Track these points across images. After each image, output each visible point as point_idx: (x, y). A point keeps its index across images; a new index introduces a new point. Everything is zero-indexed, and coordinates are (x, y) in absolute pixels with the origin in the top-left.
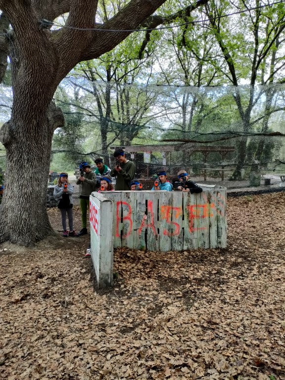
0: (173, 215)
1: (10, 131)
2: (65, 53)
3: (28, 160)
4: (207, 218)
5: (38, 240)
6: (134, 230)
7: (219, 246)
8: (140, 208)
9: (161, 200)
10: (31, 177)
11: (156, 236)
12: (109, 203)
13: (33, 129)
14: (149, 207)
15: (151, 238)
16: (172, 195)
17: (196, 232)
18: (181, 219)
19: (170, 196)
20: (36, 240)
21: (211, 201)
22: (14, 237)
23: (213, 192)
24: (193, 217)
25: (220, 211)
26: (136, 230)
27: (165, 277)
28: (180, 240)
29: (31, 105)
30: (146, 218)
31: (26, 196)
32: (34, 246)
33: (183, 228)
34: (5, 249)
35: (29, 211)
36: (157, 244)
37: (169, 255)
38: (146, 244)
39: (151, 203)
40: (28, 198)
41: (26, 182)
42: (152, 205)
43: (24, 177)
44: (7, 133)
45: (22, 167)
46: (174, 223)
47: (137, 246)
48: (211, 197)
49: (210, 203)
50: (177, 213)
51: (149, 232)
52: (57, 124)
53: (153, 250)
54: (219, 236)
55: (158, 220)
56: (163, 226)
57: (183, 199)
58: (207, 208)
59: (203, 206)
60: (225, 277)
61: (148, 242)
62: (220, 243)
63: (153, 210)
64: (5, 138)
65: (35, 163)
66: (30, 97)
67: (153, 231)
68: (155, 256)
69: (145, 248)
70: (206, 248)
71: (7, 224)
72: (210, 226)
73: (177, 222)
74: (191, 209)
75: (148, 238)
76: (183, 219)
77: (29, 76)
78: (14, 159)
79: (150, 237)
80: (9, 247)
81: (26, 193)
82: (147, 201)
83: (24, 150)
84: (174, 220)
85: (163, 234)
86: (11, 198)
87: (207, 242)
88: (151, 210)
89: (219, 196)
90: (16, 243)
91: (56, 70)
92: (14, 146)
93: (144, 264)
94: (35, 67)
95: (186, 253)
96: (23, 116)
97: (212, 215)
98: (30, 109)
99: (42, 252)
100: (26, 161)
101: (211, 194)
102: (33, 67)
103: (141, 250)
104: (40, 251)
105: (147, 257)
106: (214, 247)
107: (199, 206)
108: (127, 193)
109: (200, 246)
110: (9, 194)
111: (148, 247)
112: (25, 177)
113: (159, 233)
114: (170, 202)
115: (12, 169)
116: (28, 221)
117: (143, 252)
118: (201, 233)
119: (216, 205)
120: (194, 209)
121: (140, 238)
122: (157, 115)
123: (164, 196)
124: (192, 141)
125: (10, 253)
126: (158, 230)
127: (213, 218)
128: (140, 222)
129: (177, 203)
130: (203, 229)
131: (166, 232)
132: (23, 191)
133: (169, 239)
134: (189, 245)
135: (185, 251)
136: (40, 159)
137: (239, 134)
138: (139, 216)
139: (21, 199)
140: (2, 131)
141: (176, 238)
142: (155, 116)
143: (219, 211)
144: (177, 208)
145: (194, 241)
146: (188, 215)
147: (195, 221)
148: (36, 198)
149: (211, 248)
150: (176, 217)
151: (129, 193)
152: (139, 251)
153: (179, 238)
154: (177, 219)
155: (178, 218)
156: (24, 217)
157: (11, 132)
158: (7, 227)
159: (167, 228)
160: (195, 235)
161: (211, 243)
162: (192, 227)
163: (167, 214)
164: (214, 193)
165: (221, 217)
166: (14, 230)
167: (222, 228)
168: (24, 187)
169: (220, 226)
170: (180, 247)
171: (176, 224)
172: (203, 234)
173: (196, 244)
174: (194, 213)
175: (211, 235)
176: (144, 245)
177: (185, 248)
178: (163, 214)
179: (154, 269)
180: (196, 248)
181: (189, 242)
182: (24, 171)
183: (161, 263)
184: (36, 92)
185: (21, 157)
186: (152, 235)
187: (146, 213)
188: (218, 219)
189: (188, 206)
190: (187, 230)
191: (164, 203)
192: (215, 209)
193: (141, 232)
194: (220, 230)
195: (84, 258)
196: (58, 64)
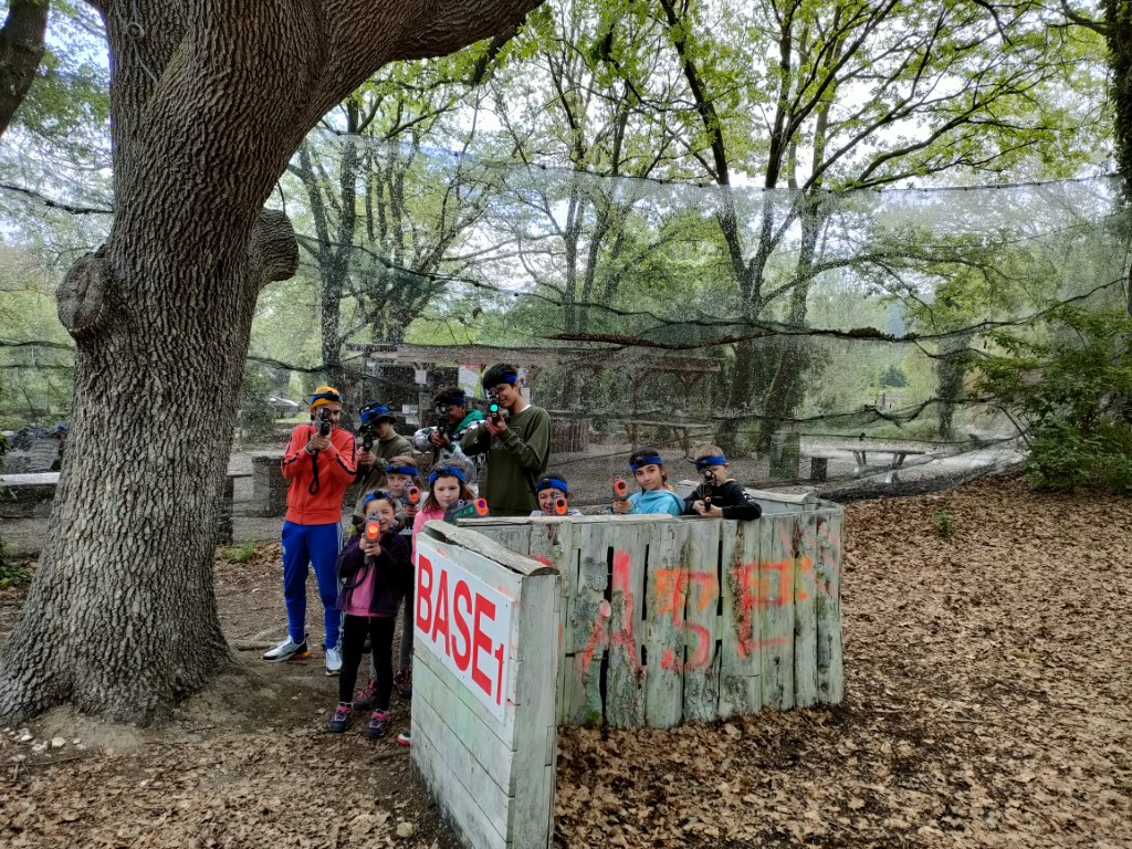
0: (692, 601)
1: (108, 284)
2: (350, 23)
3: (167, 396)
4: (789, 604)
5: (181, 694)
6: (567, 655)
7: (824, 697)
8: (589, 579)
9: (658, 549)
10: (173, 461)
11: (639, 673)
12: (552, 578)
13: (198, 284)
14: (616, 574)
15: (621, 680)
16: (690, 530)
17: (756, 652)
18: (715, 611)
19: (684, 536)
20: (176, 693)
21: (800, 550)
22: (93, 687)
23: (806, 520)
24: (749, 604)
25: (827, 583)
26: (573, 655)
27: (711, 836)
28: (711, 685)
29: (207, 196)
30: (608, 614)
31: (147, 530)
32: (172, 718)
33: (719, 643)
34: (57, 742)
35: (155, 586)
36: (640, 703)
37: (684, 743)
38: (604, 704)
39: (626, 559)
40: (153, 537)
41: (150, 478)
42: (629, 565)
43: (146, 459)
44: (93, 292)
45: (140, 420)
46: (693, 627)
47: (573, 713)
48: (800, 535)
49: (797, 555)
50: (705, 591)
51: (614, 662)
52: (270, 270)
53: (628, 726)
54: (821, 666)
55: (644, 617)
56: (659, 639)
57: (721, 543)
58: (790, 572)
59: (780, 568)
60: (899, 822)
61: (610, 697)
62: (825, 686)
63: (629, 584)
64: (86, 312)
65: (193, 407)
66: (209, 169)
67: (627, 656)
68: (637, 747)
69: (599, 721)
70: (785, 706)
71: (65, 637)
72: (796, 632)
73: (703, 622)
74: (746, 577)
75: (610, 683)
76: (720, 612)
77: (214, 92)
78: (114, 392)
79: (617, 677)
80: (71, 731)
81: (148, 521)
82: (611, 550)
83: (155, 358)
84: (694, 618)
85: (659, 667)
86: (87, 537)
87: (788, 685)
88: (625, 585)
89: (823, 532)
90: (99, 711)
91: (314, 77)
92: (116, 342)
93: (619, 785)
94: (244, 59)
95: (731, 729)
96: (167, 235)
97: (804, 596)
98: (198, 209)
99: (206, 745)
100: (159, 399)
101: (802, 527)
102: (239, 59)
103: (589, 726)
104: (195, 738)
105: (615, 755)
106: (810, 703)
107: (766, 566)
108: (549, 525)
109: (767, 700)
110: (82, 523)
111: (609, 714)
112: (152, 457)
113: (644, 663)
114: (685, 555)
115: (101, 426)
116: (149, 624)
117: (596, 735)
118: (771, 657)
119: (814, 562)
120: (753, 576)
121: (585, 684)
122: (485, 256)
123: (666, 535)
124: (641, 343)
125: (75, 759)
126: (644, 650)
127: (806, 605)
128: (587, 628)
129: (704, 561)
130: (778, 641)
131: (668, 657)
132: (138, 511)
133: (677, 683)
134: (738, 701)
135: (728, 721)
136: (211, 392)
137: (769, 330)
138: (587, 605)
139: (130, 541)
140: (73, 286)
141: (698, 677)
142: (479, 258)
143: (823, 581)
144: (705, 576)
145: (753, 685)
146: (736, 598)
147: (756, 618)
148: (186, 536)
149: (801, 705)
150: (700, 605)
151: (558, 525)
152: (584, 732)
153: (708, 676)
154: (703, 615)
155: (705, 611)
156: (136, 609)
157: (111, 288)
158: (62, 650)
159: (673, 644)
160: (756, 667)
161: (800, 687)
162: (745, 637)
163: (676, 598)
164: (810, 522)
165: (828, 602)
166: (95, 662)
167: (830, 639)
168: (142, 498)
169: (825, 633)
170: (709, 709)
171: (701, 629)
172: (777, 661)
173: (757, 695)
174: (753, 589)
175: (800, 663)
176: (598, 707)
177: (726, 710)
178: (664, 598)
179: (662, 808)
180: (756, 710)
181: (737, 689)
182: (146, 435)
183: (669, 777)
184: (234, 151)
185: (141, 384)
186: (624, 673)
187: (608, 595)
188: (819, 610)
189: (738, 566)
190: (731, 647)
191: (665, 559)
192: (813, 577)
193: (588, 661)
194: (825, 643)
195: (371, 764)
196: (323, 58)
